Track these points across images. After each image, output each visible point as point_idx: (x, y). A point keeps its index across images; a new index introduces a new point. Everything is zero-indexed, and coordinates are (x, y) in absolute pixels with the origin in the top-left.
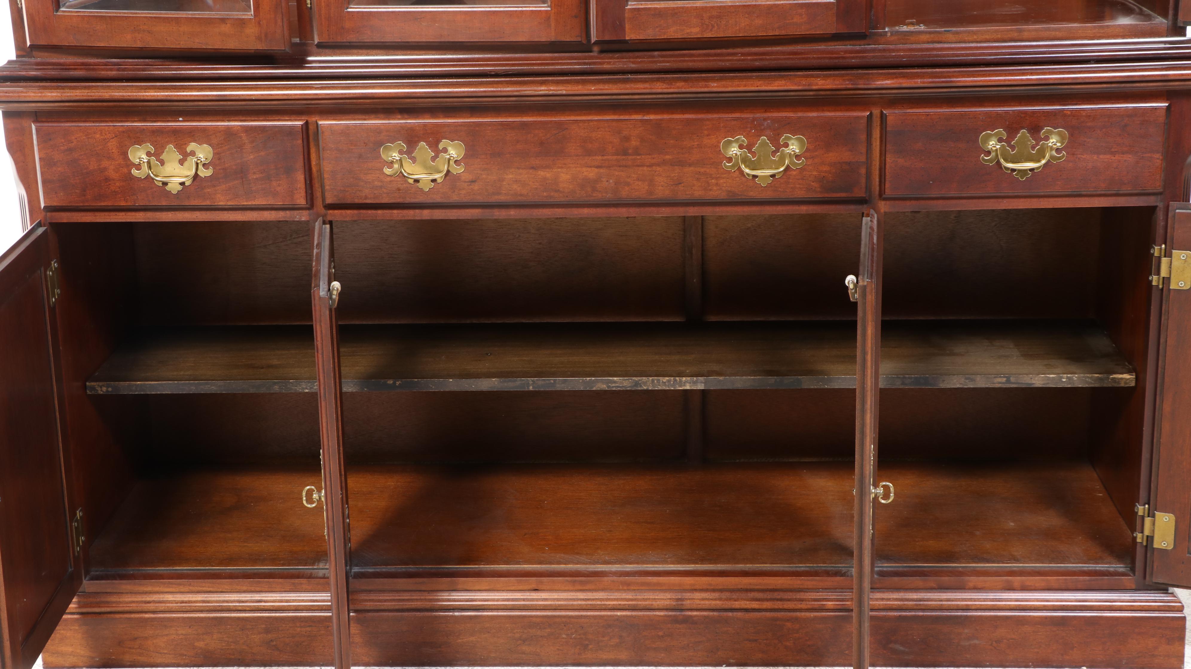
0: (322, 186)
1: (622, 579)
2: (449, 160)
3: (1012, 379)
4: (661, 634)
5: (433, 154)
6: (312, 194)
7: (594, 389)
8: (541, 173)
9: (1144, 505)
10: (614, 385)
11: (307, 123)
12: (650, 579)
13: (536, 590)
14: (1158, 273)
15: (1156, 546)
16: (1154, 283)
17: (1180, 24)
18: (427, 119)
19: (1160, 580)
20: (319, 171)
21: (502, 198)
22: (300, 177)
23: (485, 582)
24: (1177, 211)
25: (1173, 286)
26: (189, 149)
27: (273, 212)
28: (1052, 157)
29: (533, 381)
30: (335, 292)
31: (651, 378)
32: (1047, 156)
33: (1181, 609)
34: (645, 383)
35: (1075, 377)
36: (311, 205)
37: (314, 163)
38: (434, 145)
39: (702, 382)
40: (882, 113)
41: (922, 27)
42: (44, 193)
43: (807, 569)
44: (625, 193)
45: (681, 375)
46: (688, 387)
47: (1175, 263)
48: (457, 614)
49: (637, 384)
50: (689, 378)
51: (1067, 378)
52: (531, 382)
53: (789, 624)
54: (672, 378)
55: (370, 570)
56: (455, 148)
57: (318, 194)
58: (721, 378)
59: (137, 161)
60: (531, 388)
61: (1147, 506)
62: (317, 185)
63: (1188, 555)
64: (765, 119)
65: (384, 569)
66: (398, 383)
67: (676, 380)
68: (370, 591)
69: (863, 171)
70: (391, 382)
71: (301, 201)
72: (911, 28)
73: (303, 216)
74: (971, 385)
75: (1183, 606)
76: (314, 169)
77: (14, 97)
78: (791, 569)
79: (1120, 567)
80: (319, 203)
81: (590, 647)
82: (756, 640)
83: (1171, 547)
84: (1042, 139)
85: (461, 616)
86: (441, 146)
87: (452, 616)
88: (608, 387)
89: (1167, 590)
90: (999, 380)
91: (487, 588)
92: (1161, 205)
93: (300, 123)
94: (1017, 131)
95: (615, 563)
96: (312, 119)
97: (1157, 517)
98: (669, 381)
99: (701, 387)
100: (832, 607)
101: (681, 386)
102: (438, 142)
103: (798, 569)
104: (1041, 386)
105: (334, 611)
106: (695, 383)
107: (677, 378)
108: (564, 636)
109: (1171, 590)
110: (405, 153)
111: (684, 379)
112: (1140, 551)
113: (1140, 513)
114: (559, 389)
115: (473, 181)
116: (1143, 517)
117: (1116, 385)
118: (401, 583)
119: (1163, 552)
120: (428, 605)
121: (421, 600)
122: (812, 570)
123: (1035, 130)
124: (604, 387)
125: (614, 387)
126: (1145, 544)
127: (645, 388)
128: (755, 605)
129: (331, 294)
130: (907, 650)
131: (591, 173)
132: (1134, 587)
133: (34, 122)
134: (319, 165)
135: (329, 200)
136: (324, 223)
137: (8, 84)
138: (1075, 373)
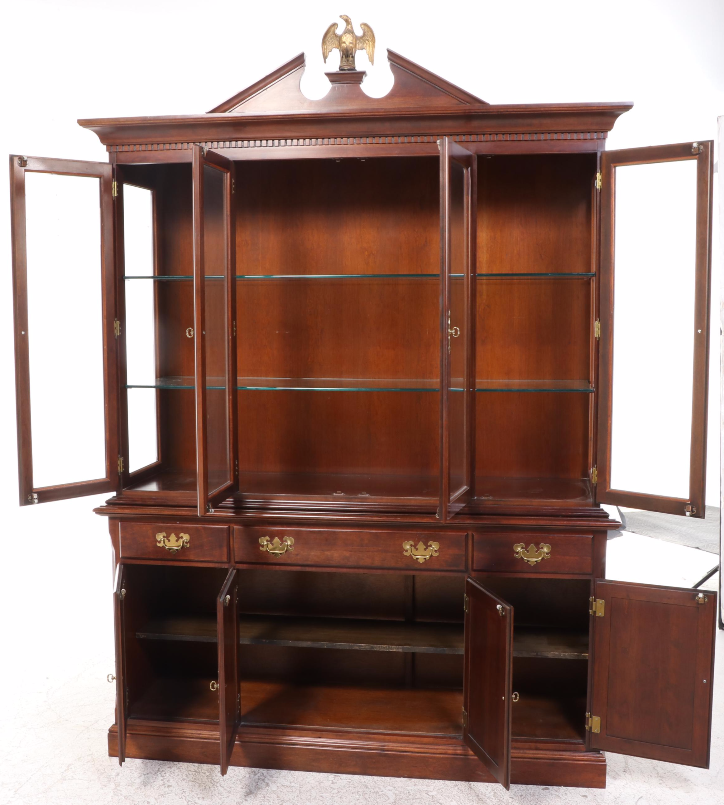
0: (234, 554)
1: (358, 735)
2: (287, 545)
3: (539, 654)
4: (374, 761)
5: (281, 542)
6: (230, 557)
7: (353, 649)
8: (326, 553)
9: (589, 713)
10: (362, 647)
11: (229, 527)
12: (370, 736)
13: (320, 738)
14: (592, 609)
15: (593, 731)
16: (591, 613)
17: (597, 502)
18: (279, 527)
19: (595, 747)
20: (233, 547)
21: (309, 563)
22: (225, 550)
23: (298, 732)
24: (598, 582)
25: (597, 615)
26: (180, 536)
27: (213, 564)
28: (544, 556)
29: (326, 644)
30: (227, 600)
31: (378, 645)
32: (542, 556)
33: (605, 761)
34: (376, 648)
35: (567, 654)
36: (229, 562)
37: (231, 543)
38: (281, 539)
39: (401, 648)
40: (472, 534)
41: (491, 498)
42: (122, 551)
43: (442, 735)
44: (361, 563)
45: (392, 645)
46: (394, 650)
47: (598, 605)
48: (284, 746)
49: (372, 647)
50: (395, 646)
51: (563, 654)
52: (325, 644)
53: (431, 760)
54: (388, 646)
55: (249, 724)
56: (291, 540)
57: (232, 557)
58: (410, 647)
59: (159, 540)
60: (325, 647)
61: (590, 713)
62: (232, 553)
63: (606, 736)
64: (422, 534)
65: (255, 724)
66: (267, 641)
67: (389, 647)
68: (248, 733)
69: (464, 558)
70: (264, 641)
71: (225, 559)
72: (486, 498)
73: (225, 566)
74: (521, 656)
75: (605, 760)
76: (231, 546)
77: (113, 511)
78: (434, 735)
79: (580, 741)
80: (232, 560)
81: (343, 765)
82: (416, 767)
83: (599, 732)
84: (540, 548)
85: (286, 747)
86: (284, 539)
87: (282, 747)
88: (360, 648)
89: (599, 752)
90: (533, 654)
91: (298, 735)
92: (592, 579)
93: (227, 527)
94: (530, 545)
95: (357, 728)
96: (232, 525)
97: (593, 718)
98: (386, 647)
99: (400, 650)
100: (450, 753)
101: (391, 650)
102: (283, 537)
103: (438, 735)
104: (552, 657)
105: (221, 740)
106: (398, 648)
107: (390, 646)
108: (331, 759)
109: (601, 752)
110: (269, 541)
111: (393, 646)
112: (587, 734)
113: (587, 716)
114: (337, 648)
115: (297, 555)
116: (588, 718)
117: (584, 659)
118: (261, 730)
119: (596, 734)
120: (272, 741)
121: (269, 739)
122: (444, 736)
123: (537, 545)
124: (358, 648)
125: (362, 648)
126: (589, 730)
127: (376, 650)
128: (416, 750)
129: (226, 601)
130: (483, 774)
131: (347, 554)
132: (585, 750)
133: (121, 522)
134: (233, 545)
135: (236, 560)
136: (234, 569)
137: (111, 506)
138: (567, 652)
